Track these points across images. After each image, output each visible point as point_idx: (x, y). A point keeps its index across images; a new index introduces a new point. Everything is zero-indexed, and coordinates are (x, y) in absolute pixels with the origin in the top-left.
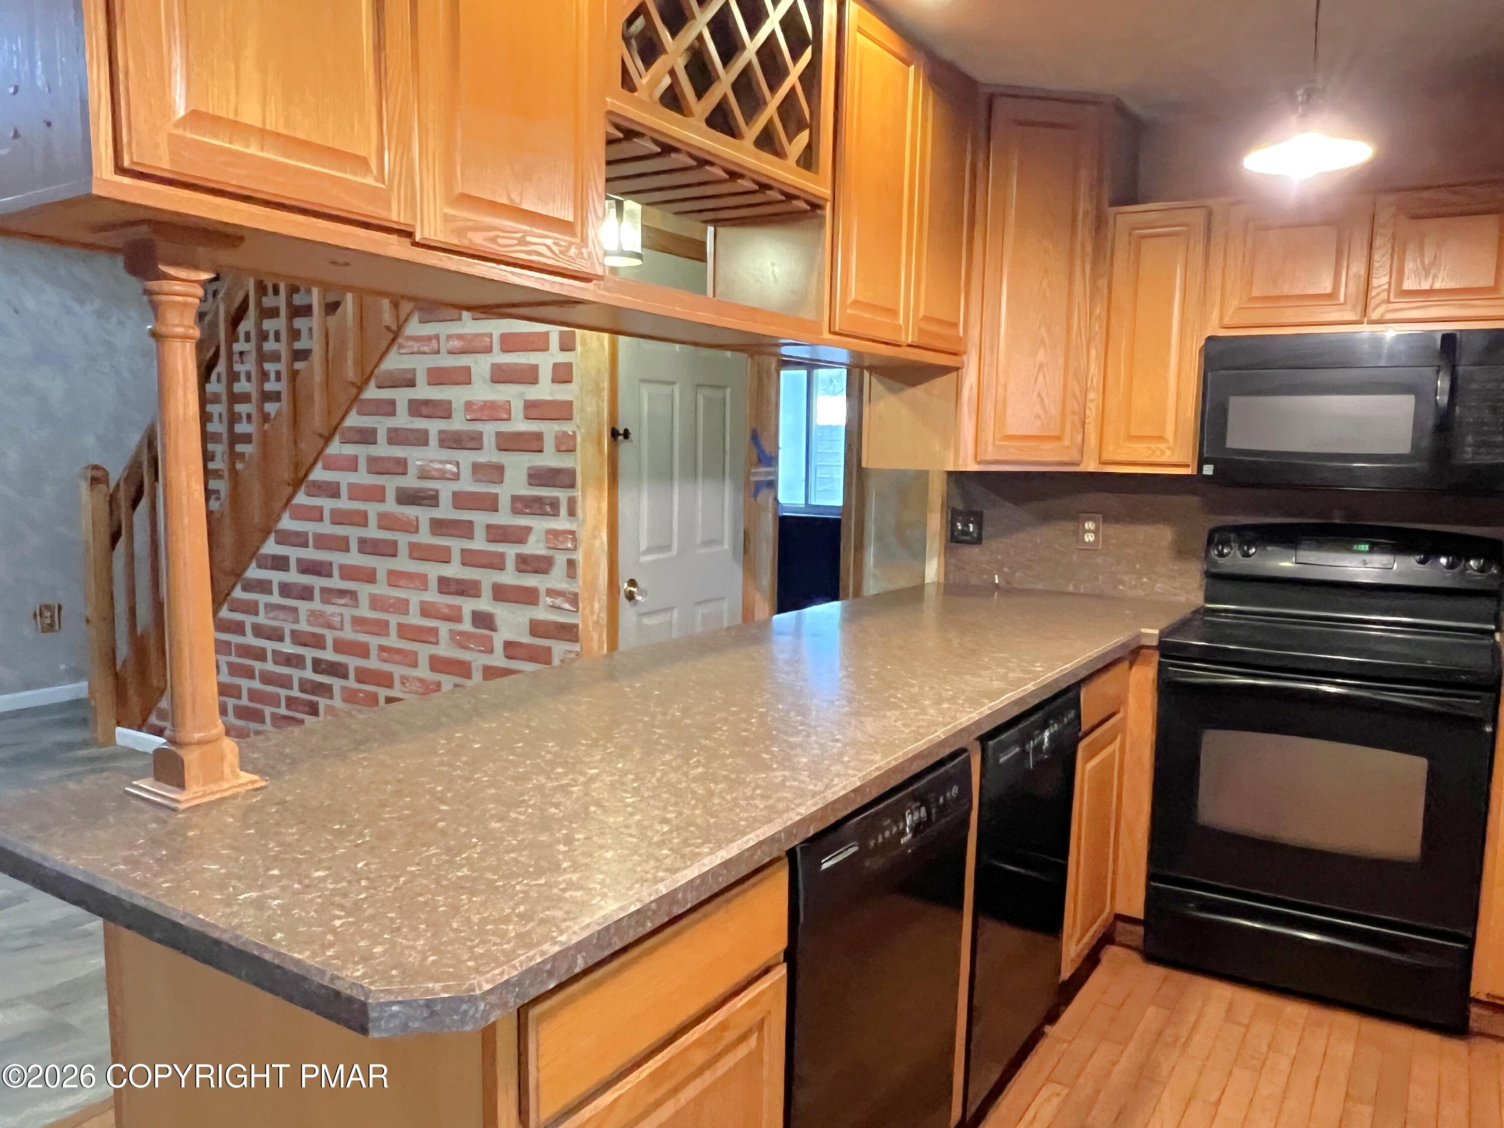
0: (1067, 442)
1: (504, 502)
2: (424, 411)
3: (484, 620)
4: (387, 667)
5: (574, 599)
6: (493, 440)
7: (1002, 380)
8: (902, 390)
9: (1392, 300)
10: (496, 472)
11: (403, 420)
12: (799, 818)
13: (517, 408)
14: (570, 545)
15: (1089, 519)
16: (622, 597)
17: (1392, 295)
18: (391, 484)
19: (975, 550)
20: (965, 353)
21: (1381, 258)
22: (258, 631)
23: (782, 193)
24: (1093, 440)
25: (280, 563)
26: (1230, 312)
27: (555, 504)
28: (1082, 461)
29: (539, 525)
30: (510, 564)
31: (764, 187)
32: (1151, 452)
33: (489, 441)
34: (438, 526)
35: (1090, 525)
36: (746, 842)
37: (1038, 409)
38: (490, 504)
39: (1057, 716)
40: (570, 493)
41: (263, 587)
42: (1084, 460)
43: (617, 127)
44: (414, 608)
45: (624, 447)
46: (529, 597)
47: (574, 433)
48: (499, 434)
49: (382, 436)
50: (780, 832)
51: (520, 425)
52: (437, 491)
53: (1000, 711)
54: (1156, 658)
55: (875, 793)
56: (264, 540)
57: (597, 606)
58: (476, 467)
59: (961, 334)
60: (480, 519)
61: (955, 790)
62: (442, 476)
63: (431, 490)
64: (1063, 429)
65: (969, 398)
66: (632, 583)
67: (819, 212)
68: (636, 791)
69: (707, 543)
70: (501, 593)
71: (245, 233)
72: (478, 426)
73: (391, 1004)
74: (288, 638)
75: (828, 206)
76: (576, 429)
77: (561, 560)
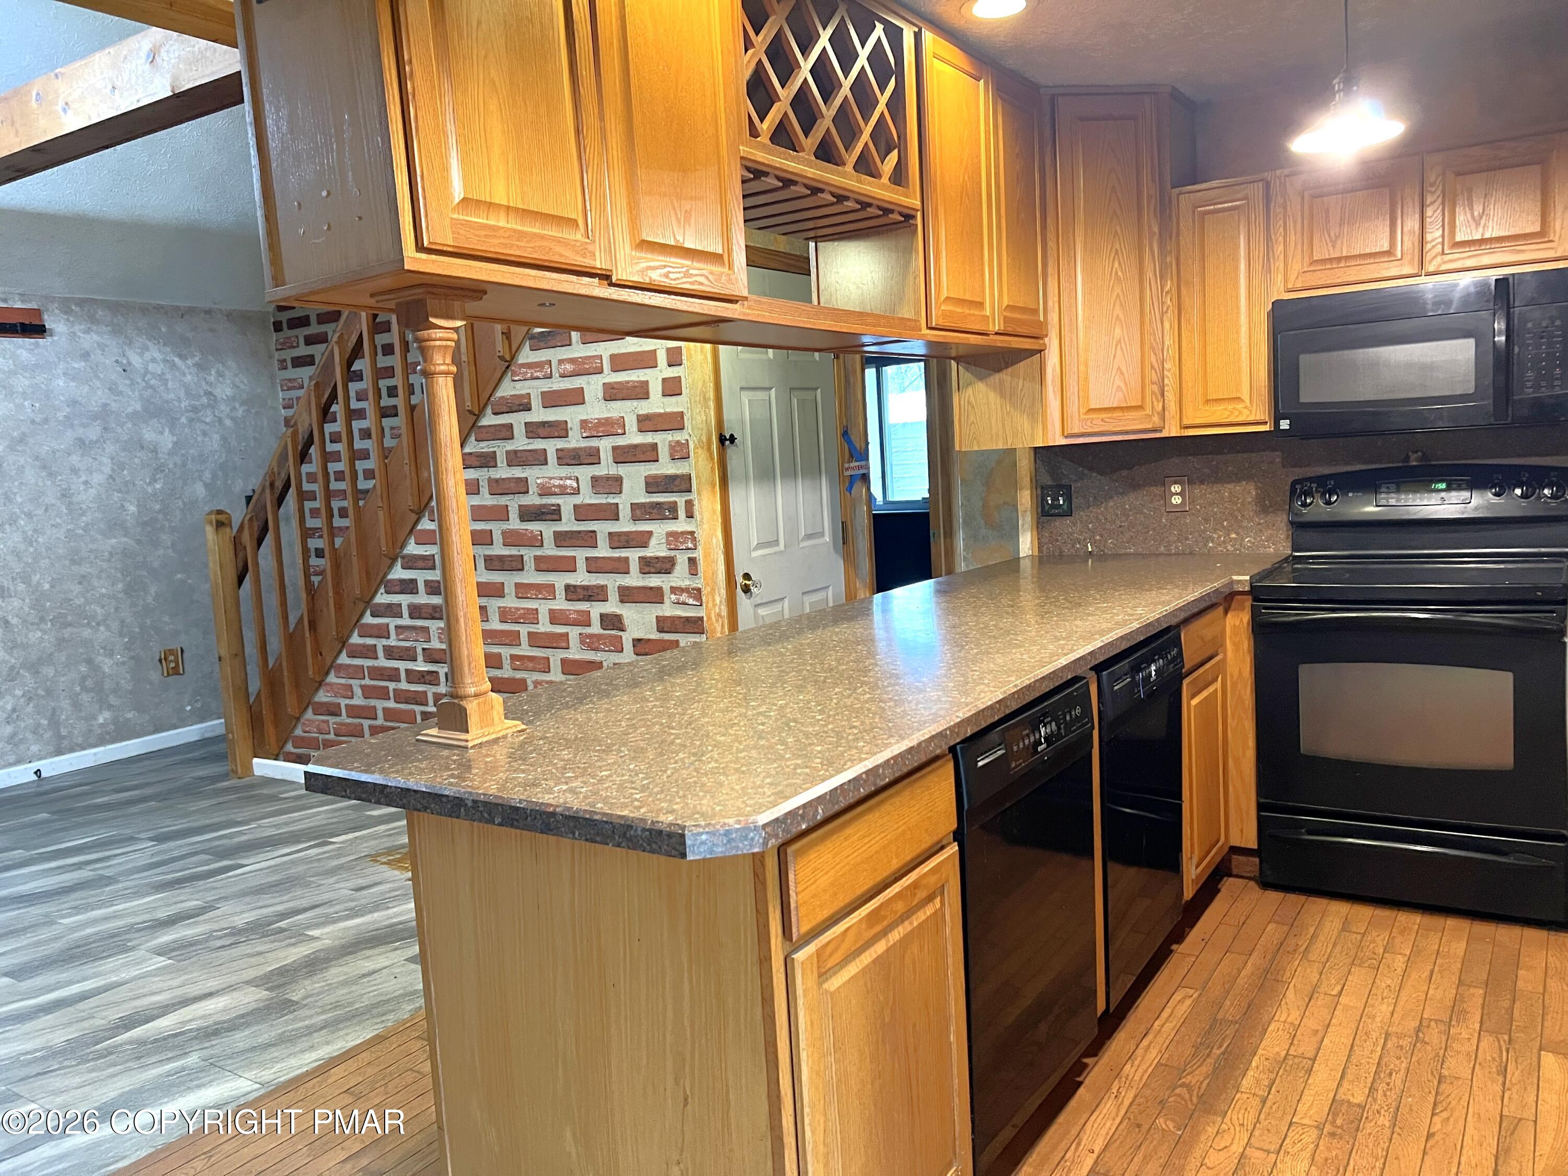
0: (1148, 411)
1: (625, 512)
2: (541, 431)
3: (613, 622)
4: (519, 675)
5: (697, 594)
6: (610, 454)
7: (1082, 360)
8: (989, 375)
9: (1446, 252)
10: (614, 484)
11: (521, 442)
12: (959, 720)
13: (631, 424)
14: (690, 545)
15: (1175, 483)
16: (739, 589)
17: (1446, 247)
18: (513, 503)
19: (1068, 520)
20: (1046, 336)
21: (1433, 213)
22: (390, 653)
23: (880, 208)
24: (1172, 407)
25: (409, 587)
26: (1292, 277)
27: (673, 508)
28: (1164, 427)
29: (659, 529)
30: (634, 566)
31: (865, 205)
32: (1228, 413)
33: (606, 456)
34: (562, 539)
35: (1176, 488)
36: (923, 736)
37: (1119, 382)
38: (612, 513)
39: (1160, 652)
40: (687, 497)
41: (393, 610)
42: (1166, 427)
43: (748, 169)
44: (544, 617)
45: (731, 451)
46: (654, 596)
47: (687, 440)
48: (615, 449)
49: (501, 459)
50: (946, 730)
51: (634, 437)
52: (559, 505)
53: (1110, 644)
54: (1248, 602)
55: (1014, 706)
56: (391, 566)
57: (718, 600)
58: (596, 481)
59: (1042, 319)
60: (603, 528)
61: (1078, 710)
62: (563, 491)
63: (553, 505)
64: (1143, 398)
65: (1054, 376)
66: (747, 576)
67: (911, 221)
68: (821, 712)
69: (809, 537)
70: (627, 595)
71: (488, 288)
72: (594, 443)
73: (701, 834)
74: (420, 658)
75: (919, 214)
76: (687, 437)
77: (682, 559)
